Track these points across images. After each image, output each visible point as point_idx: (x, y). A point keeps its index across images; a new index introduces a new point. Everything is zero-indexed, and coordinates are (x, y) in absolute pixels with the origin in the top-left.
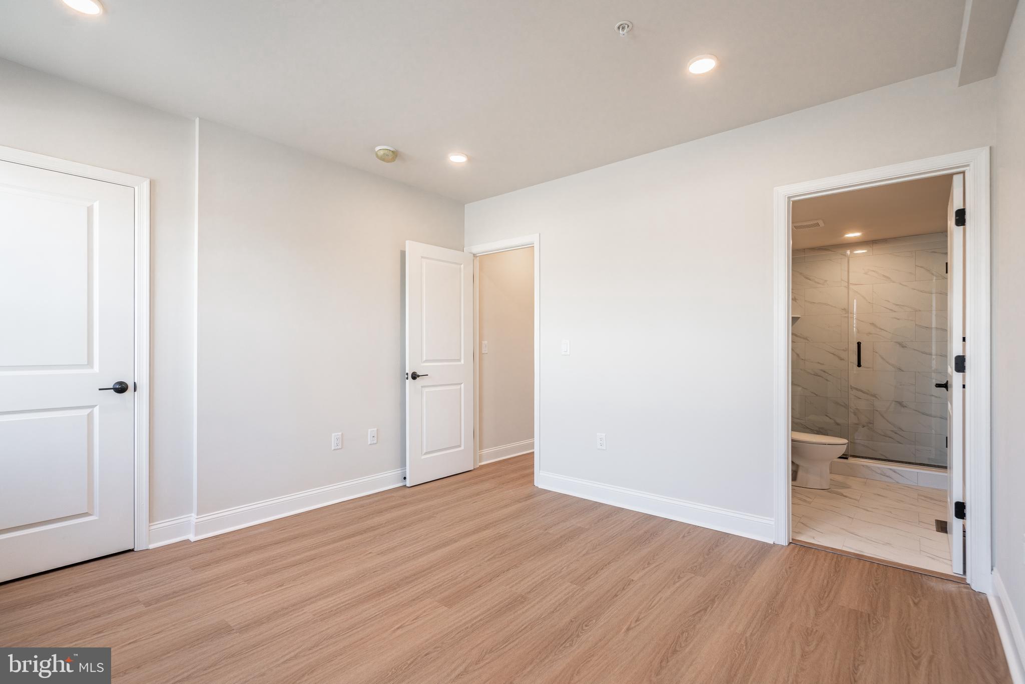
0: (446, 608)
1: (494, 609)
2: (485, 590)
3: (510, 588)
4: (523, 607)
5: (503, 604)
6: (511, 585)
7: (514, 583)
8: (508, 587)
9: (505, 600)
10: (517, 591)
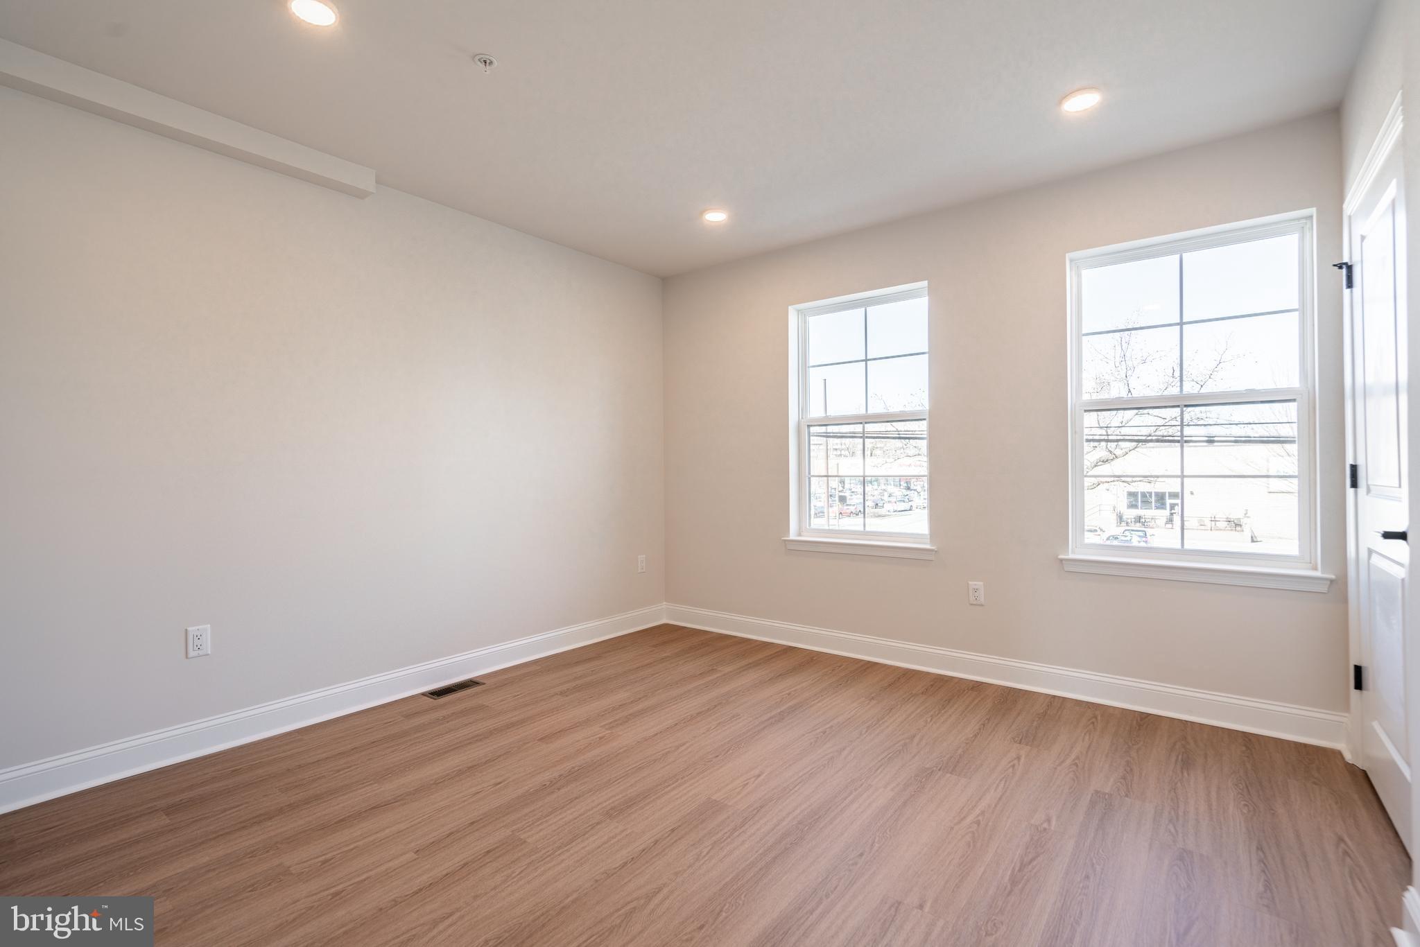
0: (714, 798)
1: (652, 799)
2: (664, 824)
3: (625, 830)
4: (613, 802)
5: (640, 806)
6: (625, 833)
7: (619, 837)
8: (629, 831)
9: (636, 810)
10: (617, 824)
